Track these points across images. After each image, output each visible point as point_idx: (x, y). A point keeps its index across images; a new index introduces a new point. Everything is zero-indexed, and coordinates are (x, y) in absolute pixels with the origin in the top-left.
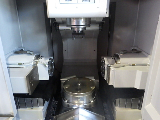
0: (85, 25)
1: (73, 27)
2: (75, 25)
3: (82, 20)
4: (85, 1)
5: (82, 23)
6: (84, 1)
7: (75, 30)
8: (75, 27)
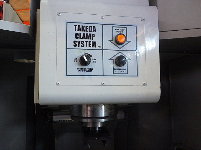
0: (107, 116)
1: (85, 120)
2: (89, 116)
3: (103, 107)
4: (118, 73)
5: (103, 112)
6: (116, 73)
7: (89, 127)
8: (89, 120)
